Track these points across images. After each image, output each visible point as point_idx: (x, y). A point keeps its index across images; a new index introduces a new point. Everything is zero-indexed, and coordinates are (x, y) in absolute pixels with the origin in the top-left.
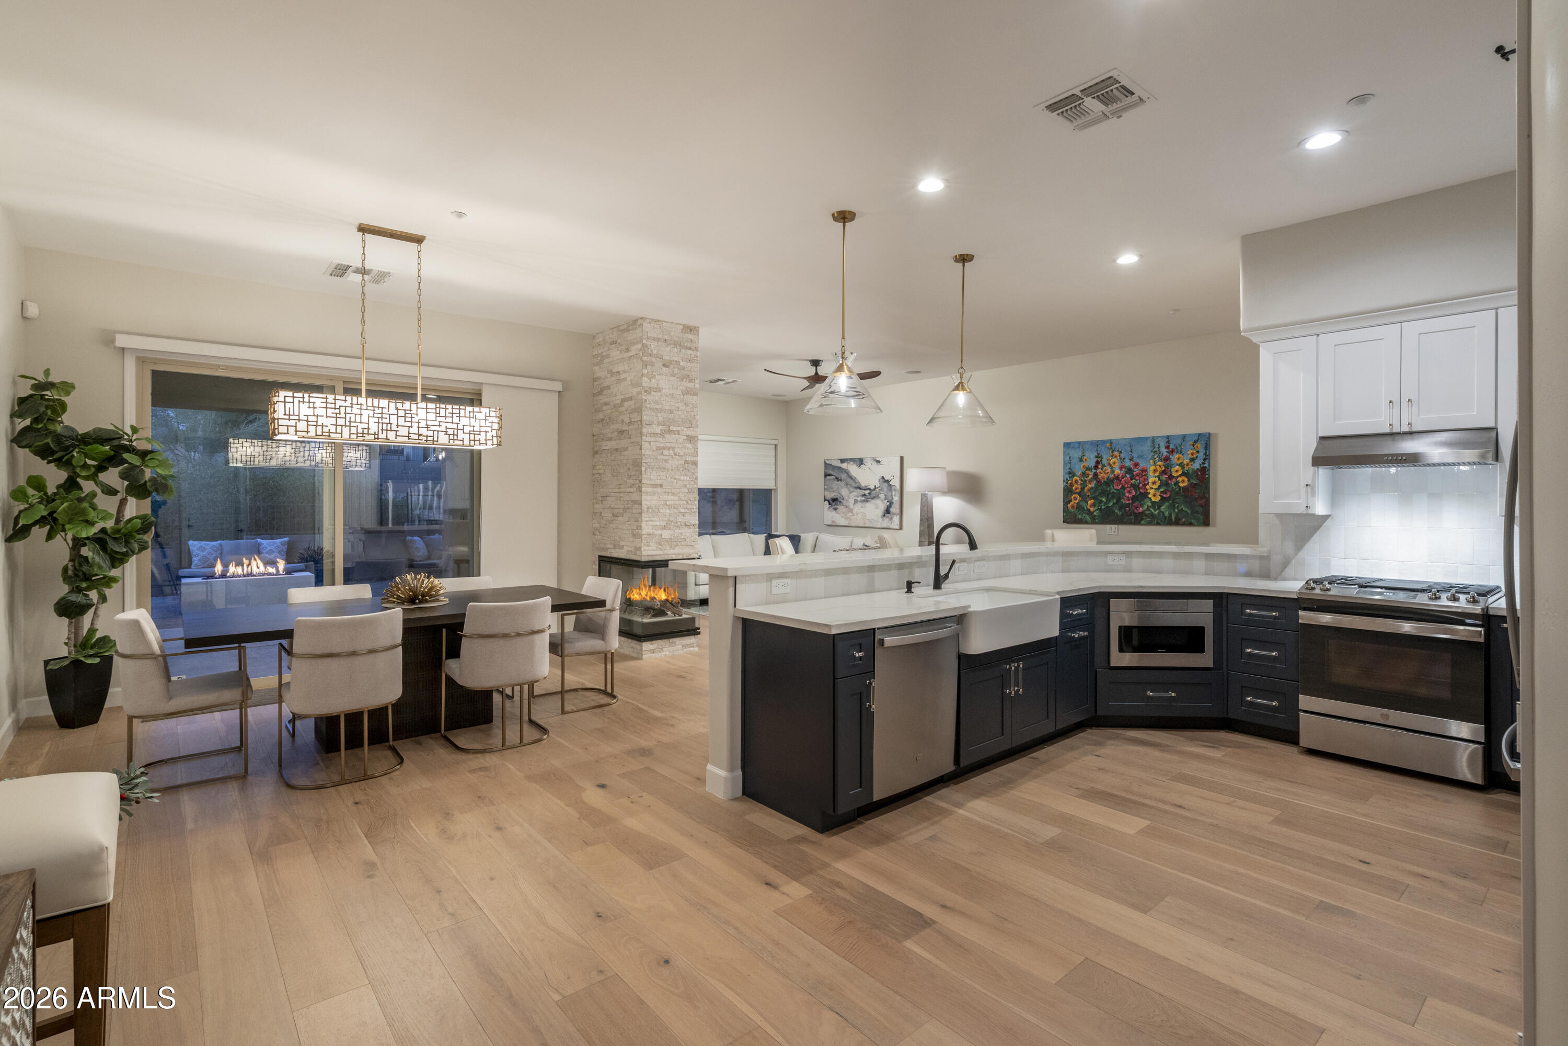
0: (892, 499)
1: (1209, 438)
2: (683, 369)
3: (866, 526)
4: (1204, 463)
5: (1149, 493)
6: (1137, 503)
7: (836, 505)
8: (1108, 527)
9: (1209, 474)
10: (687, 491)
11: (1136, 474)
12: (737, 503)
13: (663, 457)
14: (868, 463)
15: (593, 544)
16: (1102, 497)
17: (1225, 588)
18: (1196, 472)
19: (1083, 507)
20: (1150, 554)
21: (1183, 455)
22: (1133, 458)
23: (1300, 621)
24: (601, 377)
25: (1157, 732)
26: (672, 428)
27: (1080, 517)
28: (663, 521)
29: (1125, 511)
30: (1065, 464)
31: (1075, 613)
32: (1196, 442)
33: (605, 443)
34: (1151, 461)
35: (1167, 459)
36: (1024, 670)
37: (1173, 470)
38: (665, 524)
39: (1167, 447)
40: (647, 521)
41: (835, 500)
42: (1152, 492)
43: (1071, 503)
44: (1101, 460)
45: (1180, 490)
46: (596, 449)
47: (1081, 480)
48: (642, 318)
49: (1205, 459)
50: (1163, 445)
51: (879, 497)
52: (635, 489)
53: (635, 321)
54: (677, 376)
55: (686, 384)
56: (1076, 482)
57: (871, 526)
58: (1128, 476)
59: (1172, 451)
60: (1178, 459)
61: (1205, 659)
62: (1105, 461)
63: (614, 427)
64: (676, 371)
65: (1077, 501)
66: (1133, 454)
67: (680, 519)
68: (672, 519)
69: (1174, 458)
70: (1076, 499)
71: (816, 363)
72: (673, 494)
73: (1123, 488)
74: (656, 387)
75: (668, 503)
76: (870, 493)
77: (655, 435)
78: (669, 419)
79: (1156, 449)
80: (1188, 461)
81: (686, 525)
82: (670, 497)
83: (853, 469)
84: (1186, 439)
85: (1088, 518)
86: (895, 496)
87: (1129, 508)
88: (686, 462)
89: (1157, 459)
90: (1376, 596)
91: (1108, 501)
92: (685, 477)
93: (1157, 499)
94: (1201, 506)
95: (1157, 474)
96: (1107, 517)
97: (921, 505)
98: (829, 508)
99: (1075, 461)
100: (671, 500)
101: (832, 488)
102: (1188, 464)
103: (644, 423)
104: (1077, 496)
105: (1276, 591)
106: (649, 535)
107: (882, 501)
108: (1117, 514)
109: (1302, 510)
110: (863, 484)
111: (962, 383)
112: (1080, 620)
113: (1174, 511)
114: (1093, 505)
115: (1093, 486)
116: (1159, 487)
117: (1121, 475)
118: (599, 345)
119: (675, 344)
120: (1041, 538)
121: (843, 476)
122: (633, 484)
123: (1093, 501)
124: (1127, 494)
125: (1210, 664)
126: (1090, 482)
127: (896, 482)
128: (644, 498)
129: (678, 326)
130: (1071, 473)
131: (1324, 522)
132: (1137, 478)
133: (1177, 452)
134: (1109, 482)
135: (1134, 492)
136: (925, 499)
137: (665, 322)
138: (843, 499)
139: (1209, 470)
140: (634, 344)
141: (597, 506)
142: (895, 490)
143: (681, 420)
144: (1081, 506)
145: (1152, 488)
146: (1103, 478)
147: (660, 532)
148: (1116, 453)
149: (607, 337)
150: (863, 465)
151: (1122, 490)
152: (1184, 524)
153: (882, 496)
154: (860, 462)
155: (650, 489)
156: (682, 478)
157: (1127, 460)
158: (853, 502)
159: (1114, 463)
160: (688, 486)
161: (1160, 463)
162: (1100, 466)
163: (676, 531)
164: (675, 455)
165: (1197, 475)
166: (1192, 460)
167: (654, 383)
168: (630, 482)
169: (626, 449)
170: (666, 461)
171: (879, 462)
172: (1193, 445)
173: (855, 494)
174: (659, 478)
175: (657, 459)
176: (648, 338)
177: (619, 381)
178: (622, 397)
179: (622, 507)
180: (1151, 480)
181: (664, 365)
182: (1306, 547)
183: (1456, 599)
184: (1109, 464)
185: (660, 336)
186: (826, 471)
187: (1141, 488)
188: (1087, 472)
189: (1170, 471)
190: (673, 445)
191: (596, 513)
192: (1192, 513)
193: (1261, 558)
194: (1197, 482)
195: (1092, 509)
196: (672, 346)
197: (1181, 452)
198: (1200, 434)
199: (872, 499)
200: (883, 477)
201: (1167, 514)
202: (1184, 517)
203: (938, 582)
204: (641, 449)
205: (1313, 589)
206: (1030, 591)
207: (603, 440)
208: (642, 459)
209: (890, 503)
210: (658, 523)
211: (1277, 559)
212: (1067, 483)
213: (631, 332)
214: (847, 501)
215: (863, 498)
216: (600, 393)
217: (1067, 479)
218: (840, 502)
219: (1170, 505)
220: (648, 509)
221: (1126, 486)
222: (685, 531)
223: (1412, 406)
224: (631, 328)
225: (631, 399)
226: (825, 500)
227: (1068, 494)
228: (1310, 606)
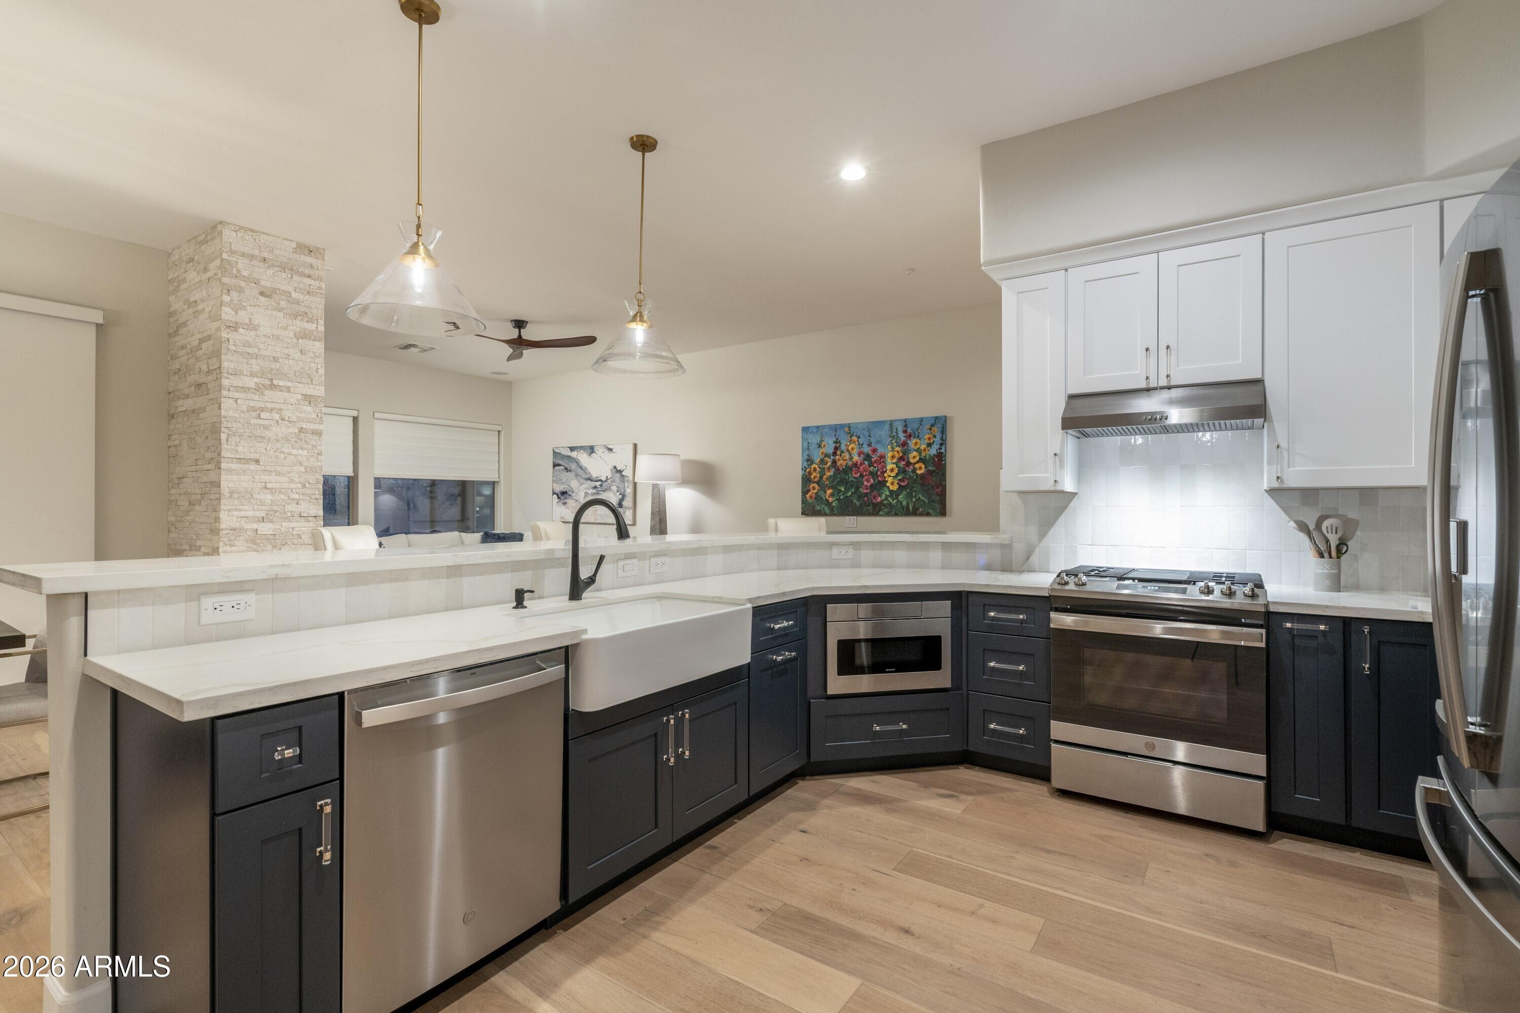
0: (625, 492)
1: (945, 421)
2: (297, 302)
3: (598, 522)
4: (940, 449)
5: (887, 482)
6: (875, 493)
7: (566, 498)
8: (847, 518)
9: (945, 461)
10: (303, 470)
11: (873, 460)
12: (459, 498)
13: (260, 421)
14: (600, 451)
15: (169, 545)
16: (840, 486)
17: (964, 585)
18: (932, 458)
19: (822, 498)
20: (881, 545)
21: (920, 439)
22: (871, 443)
23: (1052, 626)
24: (177, 310)
25: (884, 777)
26: (275, 382)
27: (819, 508)
28: (261, 510)
29: (864, 501)
30: (803, 450)
31: (777, 627)
32: (932, 425)
33: (180, 402)
34: (889, 447)
35: (904, 444)
36: (690, 721)
37: (911, 456)
38: (264, 515)
39: (905, 432)
40: (229, 510)
41: (564, 493)
42: (890, 480)
43: (810, 493)
44: (840, 446)
45: (917, 478)
46: (172, 412)
47: (820, 468)
48: (221, 223)
49: (941, 444)
50: (900, 429)
51: (611, 490)
52: (214, 465)
53: (214, 227)
54: (285, 311)
55: (300, 324)
56: (815, 470)
57: (602, 521)
58: (866, 463)
59: (910, 436)
60: (916, 444)
61: (940, 679)
62: (843, 447)
63: (191, 379)
64: (283, 304)
65: (816, 491)
66: (871, 439)
67: (292, 507)
68: (275, 508)
69: (912, 443)
70: (814, 489)
71: (520, 324)
72: (279, 474)
73: (862, 476)
74: (247, 321)
75: (269, 486)
76: (601, 485)
77: (245, 389)
78: (272, 370)
79: (894, 434)
80: (925, 446)
81: (300, 516)
82: (273, 477)
83: (583, 458)
84: (923, 423)
85: (827, 510)
86: (628, 487)
87: (868, 498)
88: (301, 430)
89: (895, 444)
90: (1128, 591)
91: (847, 490)
92: (300, 452)
93: (895, 488)
94: (938, 495)
95: (895, 461)
96: (846, 508)
97: (652, 497)
98: (558, 502)
99: (813, 447)
100: (274, 481)
101: (561, 480)
102: (925, 450)
103: (224, 371)
104: (816, 485)
105: (1023, 588)
106: (234, 529)
107: (614, 494)
108: (855, 504)
109: (1049, 486)
110: (594, 475)
111: (641, 313)
112: (786, 635)
113: (912, 500)
114: (832, 495)
115: (832, 474)
116: (897, 474)
117: (859, 462)
118: (176, 265)
119: (283, 267)
120: (765, 529)
121: (573, 466)
122: (212, 459)
123: (831, 491)
124: (865, 483)
125: (948, 685)
126: (829, 469)
127: (628, 473)
128: (223, 477)
129: (287, 243)
130: (810, 461)
131: (1070, 502)
132: (875, 465)
133: (914, 437)
134: (848, 469)
135: (872, 480)
136: (656, 490)
137: (263, 233)
138: (573, 492)
139: (945, 456)
140: (213, 260)
141: (173, 491)
142: (628, 481)
143: (293, 373)
144: (819, 496)
145: (890, 476)
146: (841, 465)
147: (255, 526)
148: (854, 438)
149: (184, 254)
150: (594, 454)
151: (860, 478)
152: (921, 515)
153: (614, 488)
154: (591, 450)
155: (234, 466)
156: (295, 452)
157: (865, 446)
158: (583, 495)
159: (852, 449)
160: (305, 464)
161: (897, 449)
162: (838, 453)
163: (284, 524)
164: (283, 419)
165: (934, 461)
166: (929, 445)
167: (243, 316)
168: (208, 455)
169: (203, 409)
170: (266, 428)
171: (610, 450)
172: (930, 429)
173: (584, 486)
174: (252, 450)
175: (249, 423)
176: (232, 252)
177: (196, 314)
178: (200, 336)
179: (199, 491)
180: (889, 467)
181: (262, 294)
182: (1050, 533)
183: (1209, 591)
184: (848, 450)
185: (256, 252)
186: (555, 460)
187: (879, 476)
188: (826, 459)
189: (908, 458)
190: (278, 406)
191: (172, 501)
192: (929, 503)
193: (1003, 546)
194: (934, 468)
195: (830, 500)
196: (277, 269)
197: (918, 437)
198: (936, 417)
199: (603, 491)
200: (615, 467)
201: (904, 503)
202: (922, 506)
203: (577, 588)
204: (220, 408)
205: (1066, 583)
206: (714, 598)
207: (179, 398)
208: (220, 423)
209: (623, 496)
210: (250, 514)
211: (1019, 548)
212: (805, 471)
213: (210, 243)
214: (577, 494)
215: (594, 491)
216: (176, 333)
217: (805, 467)
218: (570, 495)
219: (908, 493)
220: (231, 493)
221: (864, 474)
222: (299, 524)
223: (1170, 355)
224: (209, 237)
225: (209, 338)
226: (554, 493)
227: (806, 483)
228: (1064, 606)
